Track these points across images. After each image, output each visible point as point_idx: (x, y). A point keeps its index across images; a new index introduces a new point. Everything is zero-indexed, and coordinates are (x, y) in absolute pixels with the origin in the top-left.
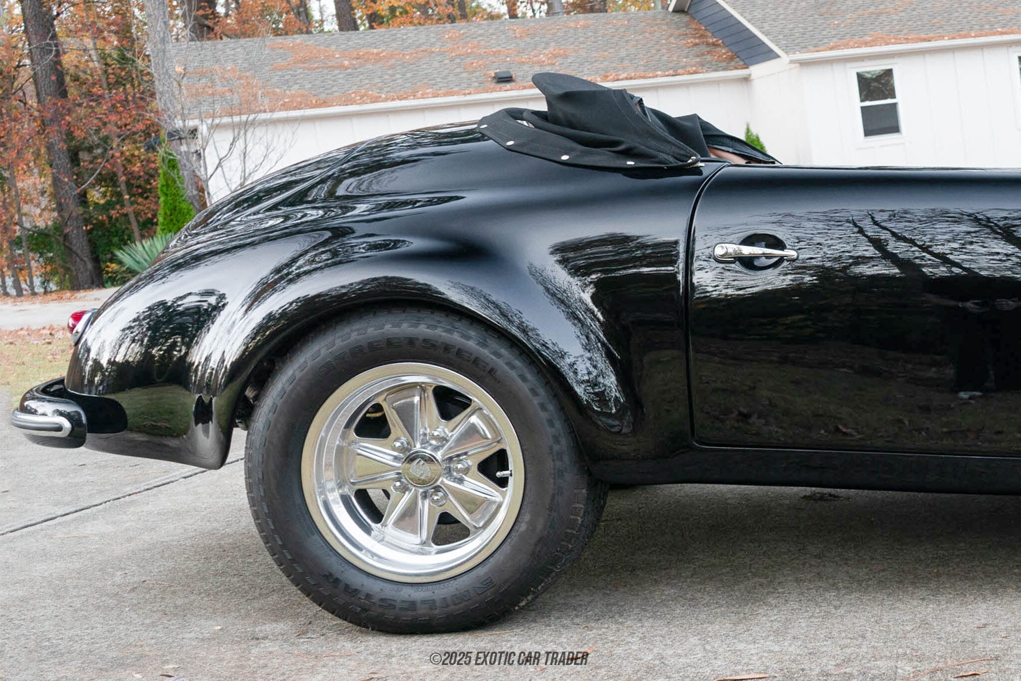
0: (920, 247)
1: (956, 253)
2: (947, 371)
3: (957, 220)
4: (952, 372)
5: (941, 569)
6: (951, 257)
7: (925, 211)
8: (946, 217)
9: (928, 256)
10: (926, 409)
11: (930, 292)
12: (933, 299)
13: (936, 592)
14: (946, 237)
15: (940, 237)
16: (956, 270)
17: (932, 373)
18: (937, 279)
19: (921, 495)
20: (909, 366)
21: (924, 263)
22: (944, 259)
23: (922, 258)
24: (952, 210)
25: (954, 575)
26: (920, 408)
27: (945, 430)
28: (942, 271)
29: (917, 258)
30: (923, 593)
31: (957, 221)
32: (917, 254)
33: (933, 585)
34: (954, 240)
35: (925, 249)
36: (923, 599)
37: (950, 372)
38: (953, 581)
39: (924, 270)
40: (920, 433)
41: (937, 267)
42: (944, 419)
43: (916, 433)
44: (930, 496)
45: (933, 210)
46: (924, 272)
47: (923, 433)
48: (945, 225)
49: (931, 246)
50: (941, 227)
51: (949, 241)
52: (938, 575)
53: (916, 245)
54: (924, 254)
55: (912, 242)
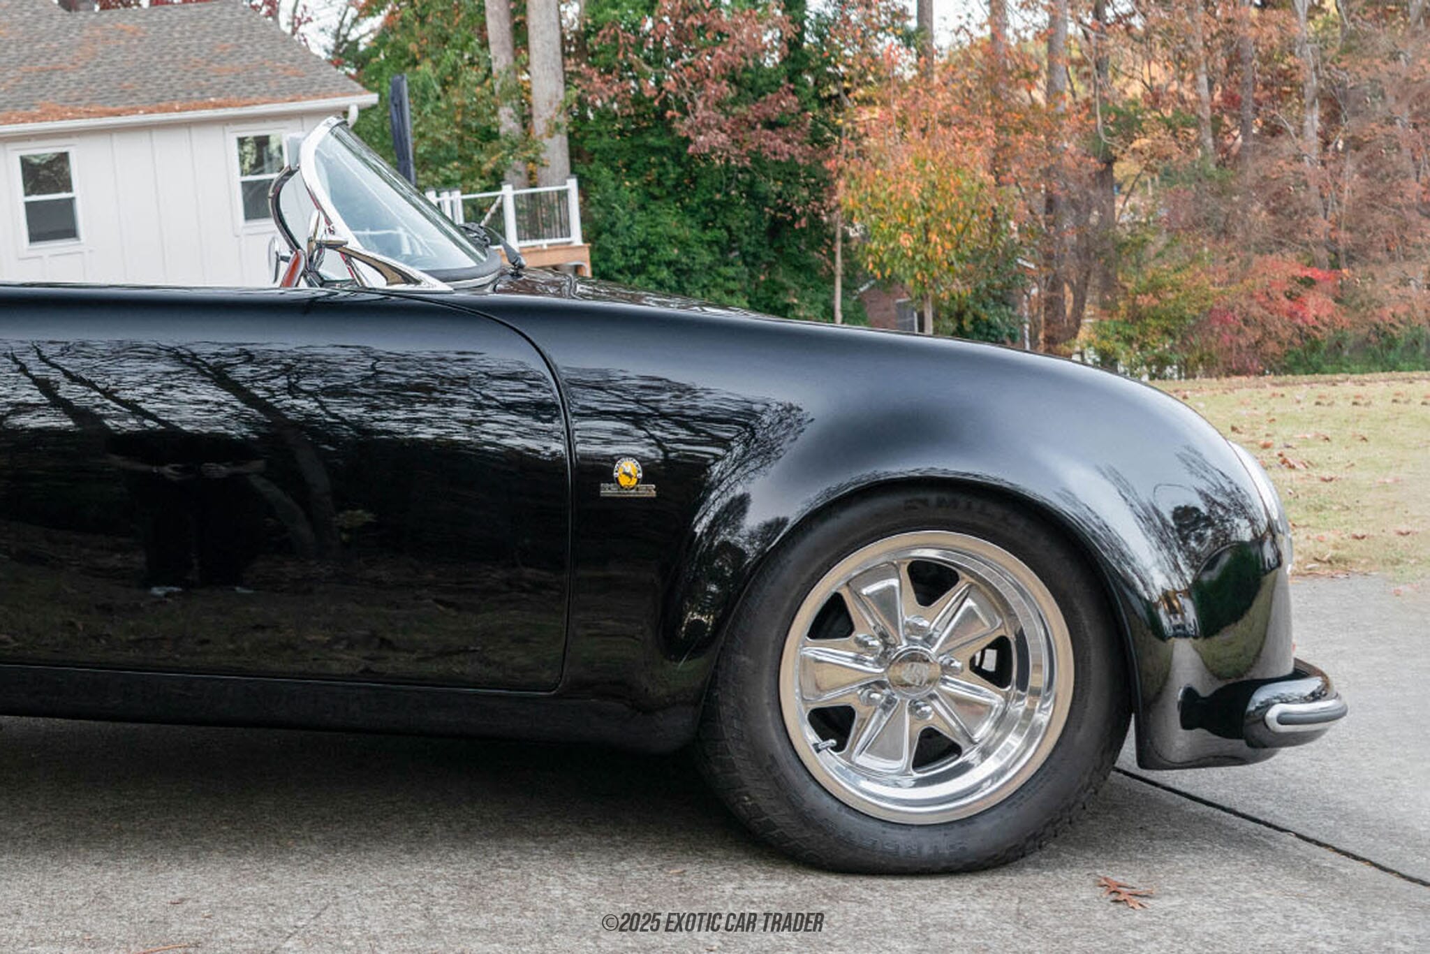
0: (101, 391)
1: (150, 400)
2: (136, 559)
3: (153, 356)
4: (143, 559)
5: (124, 825)
6: (143, 406)
7: (109, 344)
8: (134, 351)
9: (113, 404)
10: (107, 609)
11: (116, 453)
12: (117, 460)
13: (117, 855)
14: (136, 379)
15: (129, 379)
16: (150, 423)
17: (116, 560)
18: (124, 434)
19: (97, 724)
20: (86, 551)
21: (106, 412)
22: (133, 408)
23: (104, 407)
24: (146, 342)
25: (142, 832)
26: (97, 607)
27: (132, 637)
28: (131, 424)
29: (97, 406)
30: (99, 856)
31: (153, 358)
32: (98, 401)
33: (112, 846)
34: (148, 383)
35: (108, 394)
36: (99, 864)
37: (139, 559)
38: (138, 840)
39: (107, 422)
40: (98, 641)
41: (124, 419)
42: (131, 623)
43: (93, 642)
44: (111, 726)
45: (120, 342)
46: (107, 428)
47: (103, 642)
48: (136, 363)
49: (116, 391)
50: (131, 365)
51: (141, 385)
52: (120, 832)
53: (97, 389)
54: (107, 401)
55: (91, 385)
